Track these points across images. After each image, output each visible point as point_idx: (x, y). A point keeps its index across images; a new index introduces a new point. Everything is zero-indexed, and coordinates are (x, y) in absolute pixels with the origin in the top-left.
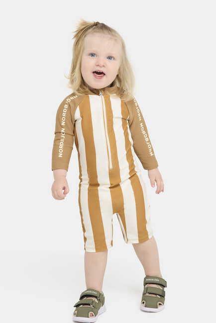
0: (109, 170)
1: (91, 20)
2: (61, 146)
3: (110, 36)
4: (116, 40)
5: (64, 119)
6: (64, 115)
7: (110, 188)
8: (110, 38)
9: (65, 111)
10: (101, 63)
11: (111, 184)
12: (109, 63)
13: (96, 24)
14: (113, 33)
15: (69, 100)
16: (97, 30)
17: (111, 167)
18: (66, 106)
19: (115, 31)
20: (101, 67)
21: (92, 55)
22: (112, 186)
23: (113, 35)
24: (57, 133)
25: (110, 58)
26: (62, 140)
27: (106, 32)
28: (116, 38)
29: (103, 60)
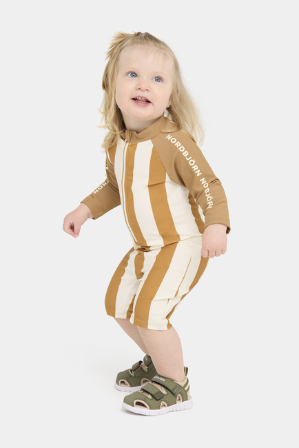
4: (165, 55)
10: (144, 86)
12: (154, 86)
13: (138, 35)
20: (143, 91)
23: (161, 48)
28: (165, 52)
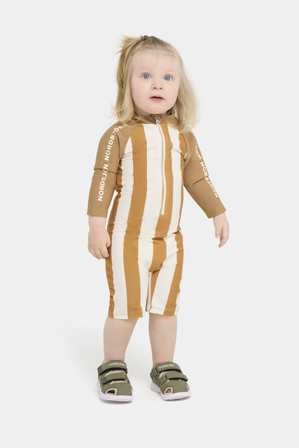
0: (160, 216)
1: (137, 35)
2: (102, 187)
3: (165, 52)
4: (173, 56)
5: (108, 153)
6: (109, 147)
7: (153, 239)
8: (166, 55)
9: (111, 143)
10: (158, 86)
11: (156, 235)
12: (166, 84)
13: (145, 39)
14: (168, 48)
15: (117, 130)
16: (148, 46)
17: (163, 213)
18: (112, 137)
19: (169, 45)
20: (158, 90)
21: (146, 76)
22: (157, 237)
23: (168, 50)
24: (98, 169)
25: (167, 78)
26: (104, 179)
27: (159, 47)
29: (160, 80)
